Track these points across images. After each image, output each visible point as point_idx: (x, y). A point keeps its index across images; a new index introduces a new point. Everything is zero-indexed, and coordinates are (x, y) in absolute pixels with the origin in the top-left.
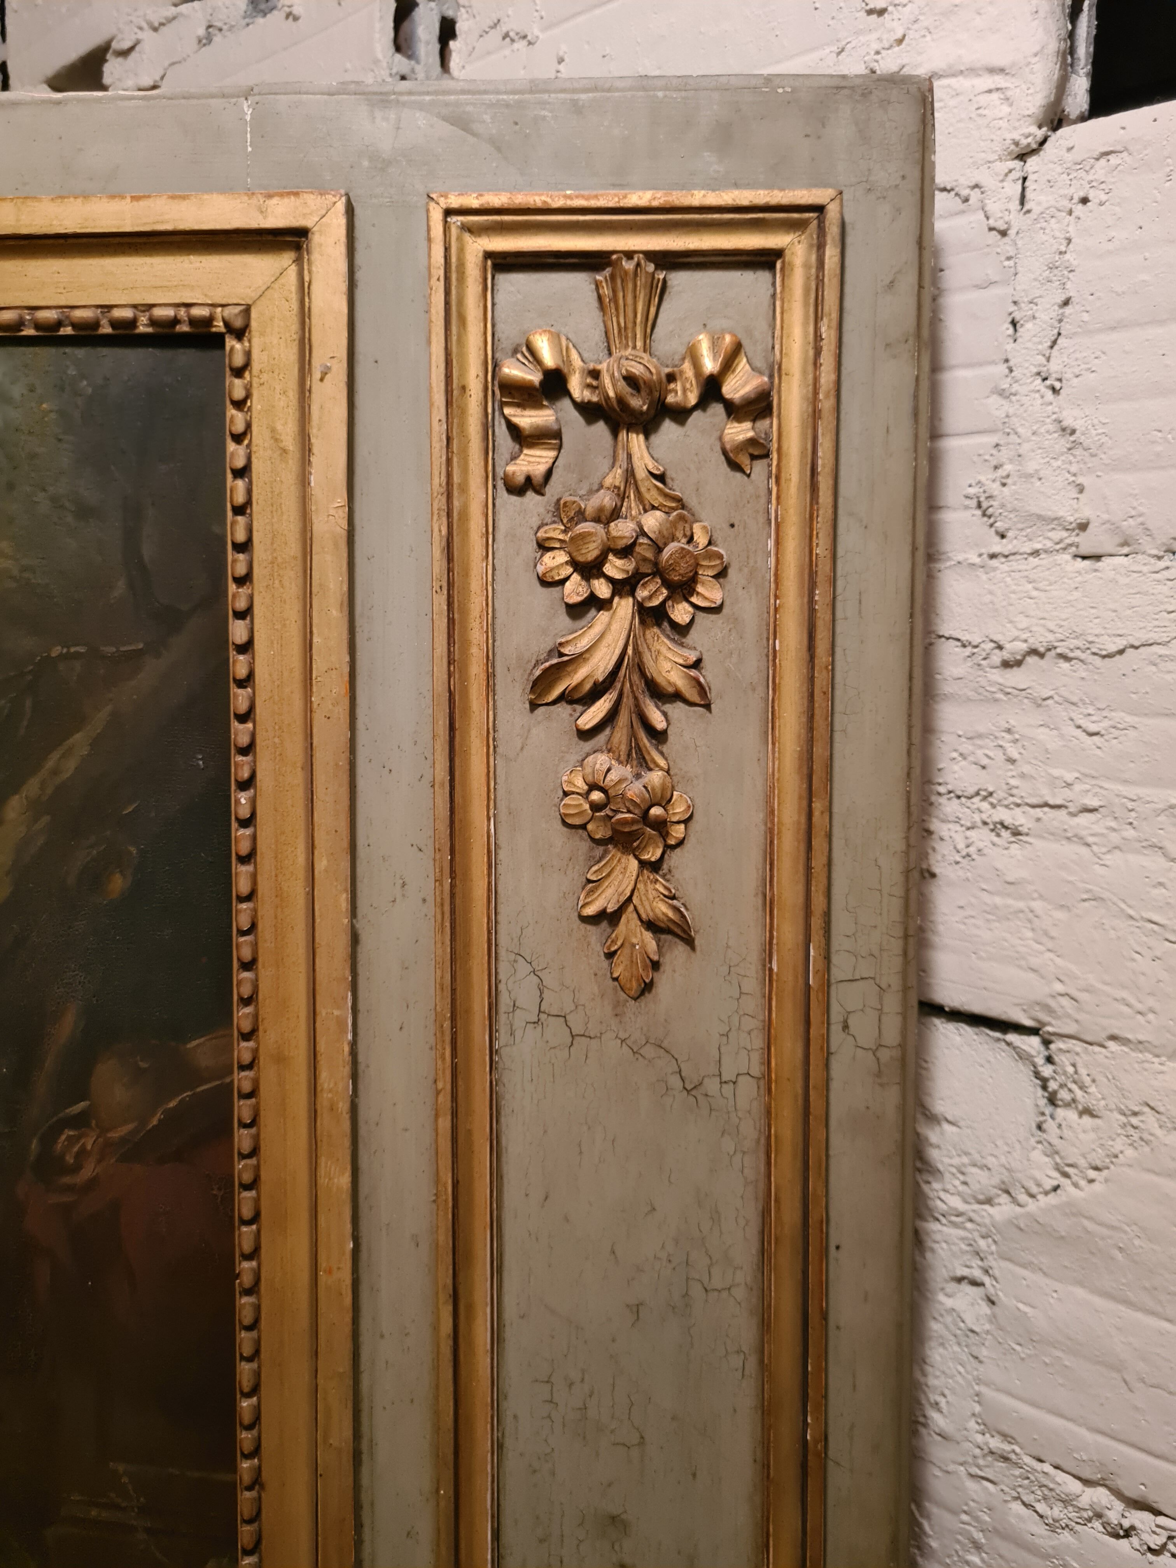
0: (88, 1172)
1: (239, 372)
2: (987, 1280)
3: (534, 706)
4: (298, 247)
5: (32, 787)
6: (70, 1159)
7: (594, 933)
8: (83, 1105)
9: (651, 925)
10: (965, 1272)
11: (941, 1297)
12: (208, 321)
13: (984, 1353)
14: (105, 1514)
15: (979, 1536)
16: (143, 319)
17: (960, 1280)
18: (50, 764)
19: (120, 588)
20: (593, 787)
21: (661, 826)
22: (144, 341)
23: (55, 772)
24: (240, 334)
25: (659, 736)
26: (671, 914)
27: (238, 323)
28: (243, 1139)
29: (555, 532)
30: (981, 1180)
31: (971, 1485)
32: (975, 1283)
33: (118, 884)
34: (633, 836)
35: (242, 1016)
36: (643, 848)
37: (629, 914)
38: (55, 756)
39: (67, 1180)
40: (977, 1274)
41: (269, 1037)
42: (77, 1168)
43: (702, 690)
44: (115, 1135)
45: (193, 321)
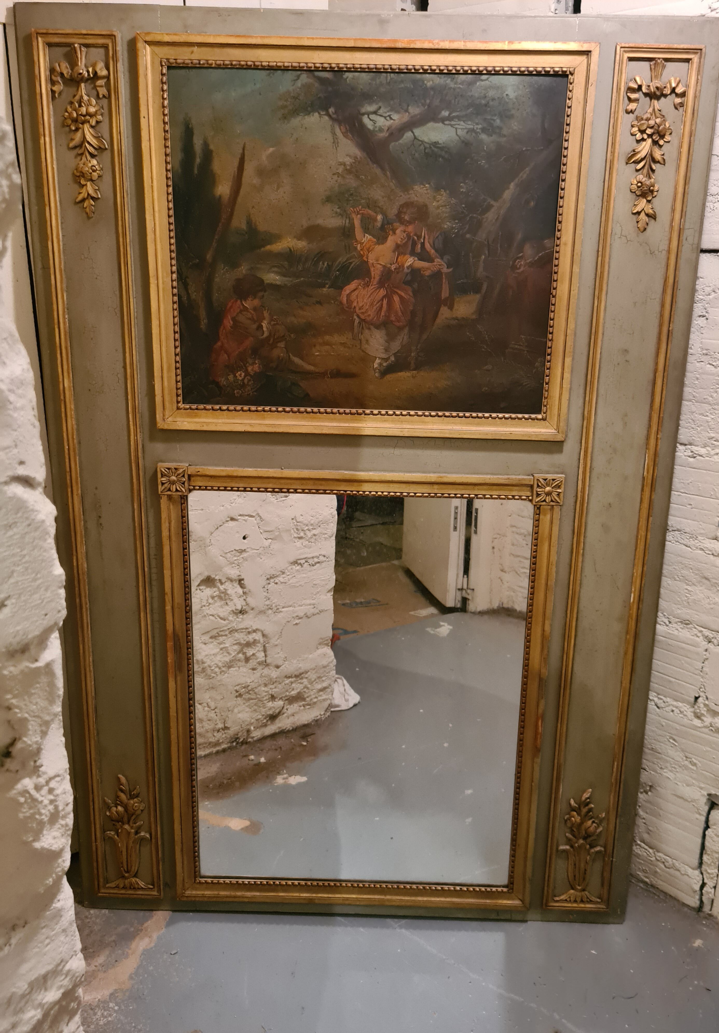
0: (522, 269)
1: (571, 84)
2: (707, 314)
3: (627, 163)
4: (588, 55)
5: (516, 180)
6: (518, 266)
7: (634, 217)
8: (521, 254)
9: (647, 215)
10: (702, 314)
11: (695, 322)
12: (566, 72)
13: (703, 332)
14: (518, 347)
15: (698, 376)
16: (552, 71)
17: (700, 316)
18: (521, 175)
19: (540, 134)
20: (638, 182)
21: (652, 192)
22: (552, 75)
23: (522, 177)
24: (572, 74)
25: (653, 171)
26: (652, 212)
27: (573, 72)
28: (556, 262)
29: (635, 123)
30: (708, 290)
31: (698, 364)
32: (704, 316)
33: (532, 204)
34: (646, 193)
35: (558, 234)
36: (648, 197)
37: (643, 212)
38: (522, 173)
39: (518, 271)
40: (704, 314)
41: (563, 239)
42: (519, 268)
43: (664, 160)
44: (528, 261)
45: (562, 71)
